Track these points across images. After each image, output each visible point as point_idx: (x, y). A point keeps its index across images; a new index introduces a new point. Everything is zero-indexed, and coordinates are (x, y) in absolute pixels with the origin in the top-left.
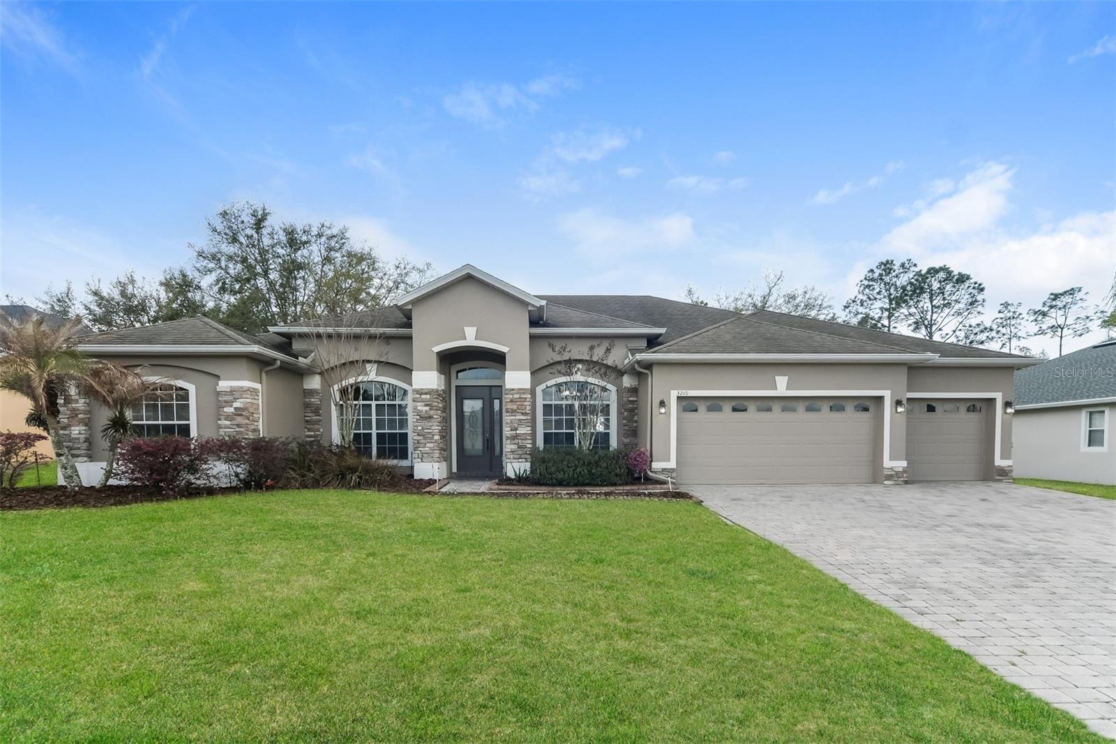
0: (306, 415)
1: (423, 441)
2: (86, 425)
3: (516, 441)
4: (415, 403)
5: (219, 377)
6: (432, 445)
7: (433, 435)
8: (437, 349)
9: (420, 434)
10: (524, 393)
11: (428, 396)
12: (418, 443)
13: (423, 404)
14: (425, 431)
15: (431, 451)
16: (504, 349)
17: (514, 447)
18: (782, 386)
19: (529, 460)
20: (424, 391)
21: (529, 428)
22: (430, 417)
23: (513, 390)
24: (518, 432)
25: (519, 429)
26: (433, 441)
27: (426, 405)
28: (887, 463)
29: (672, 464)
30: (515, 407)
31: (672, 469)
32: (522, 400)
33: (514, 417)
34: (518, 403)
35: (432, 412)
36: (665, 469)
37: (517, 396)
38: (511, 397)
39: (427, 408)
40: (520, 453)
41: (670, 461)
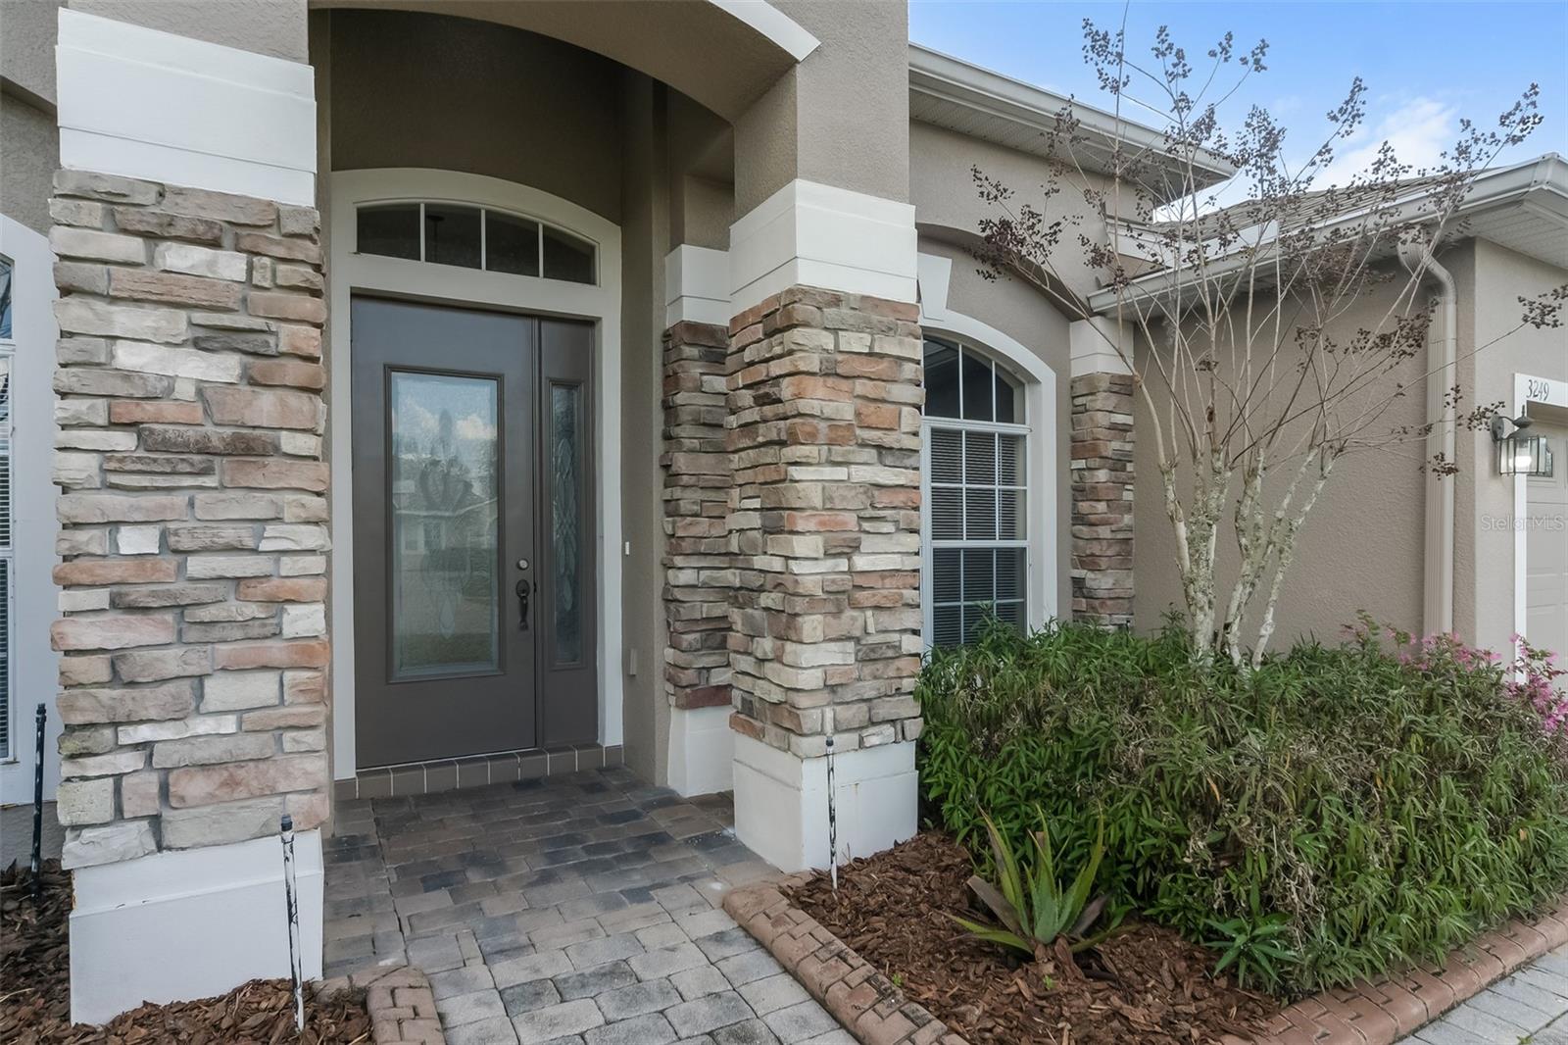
1: (172, 661)
3: (851, 620)
4: (78, 313)
6: (262, 688)
7: (279, 603)
9: (138, 595)
10: (889, 330)
11: (231, 266)
12: (116, 679)
13: (178, 323)
14: (196, 566)
15: (251, 746)
16: (796, 40)
17: (840, 655)
19: (915, 728)
20: (187, 212)
22: (249, 448)
23: (836, 299)
24: (861, 562)
25: (867, 543)
26: (275, 651)
27: (205, 341)
30: (845, 410)
32: (882, 367)
33: (841, 473)
34: (861, 387)
35: (267, 400)
37: (857, 342)
38: (827, 340)
39: (224, 367)
40: (869, 689)
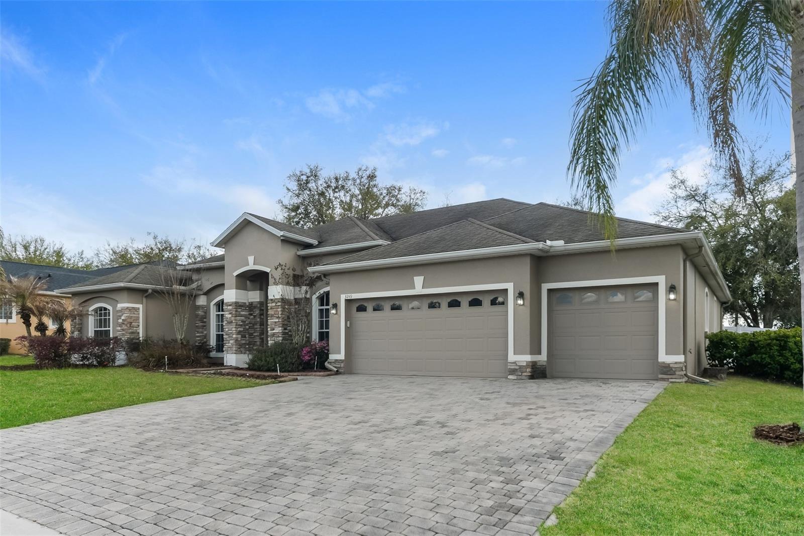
0: (197, 322)
1: (228, 339)
2: (79, 331)
4: (226, 313)
5: (117, 301)
6: (232, 342)
7: (233, 335)
8: (235, 274)
9: (227, 333)
10: (278, 302)
11: (231, 307)
12: (226, 340)
13: (230, 313)
14: (229, 331)
15: (231, 346)
16: (268, 270)
18: (419, 285)
20: (229, 304)
21: (280, 328)
22: (232, 322)
23: (273, 300)
24: (275, 331)
25: (275, 329)
26: (233, 338)
28: (512, 357)
29: (341, 356)
30: (274, 313)
31: (341, 360)
32: (277, 307)
33: (273, 321)
34: (274, 310)
36: (337, 360)
37: (275, 304)
38: (272, 305)
39: (231, 316)
41: (340, 354)
